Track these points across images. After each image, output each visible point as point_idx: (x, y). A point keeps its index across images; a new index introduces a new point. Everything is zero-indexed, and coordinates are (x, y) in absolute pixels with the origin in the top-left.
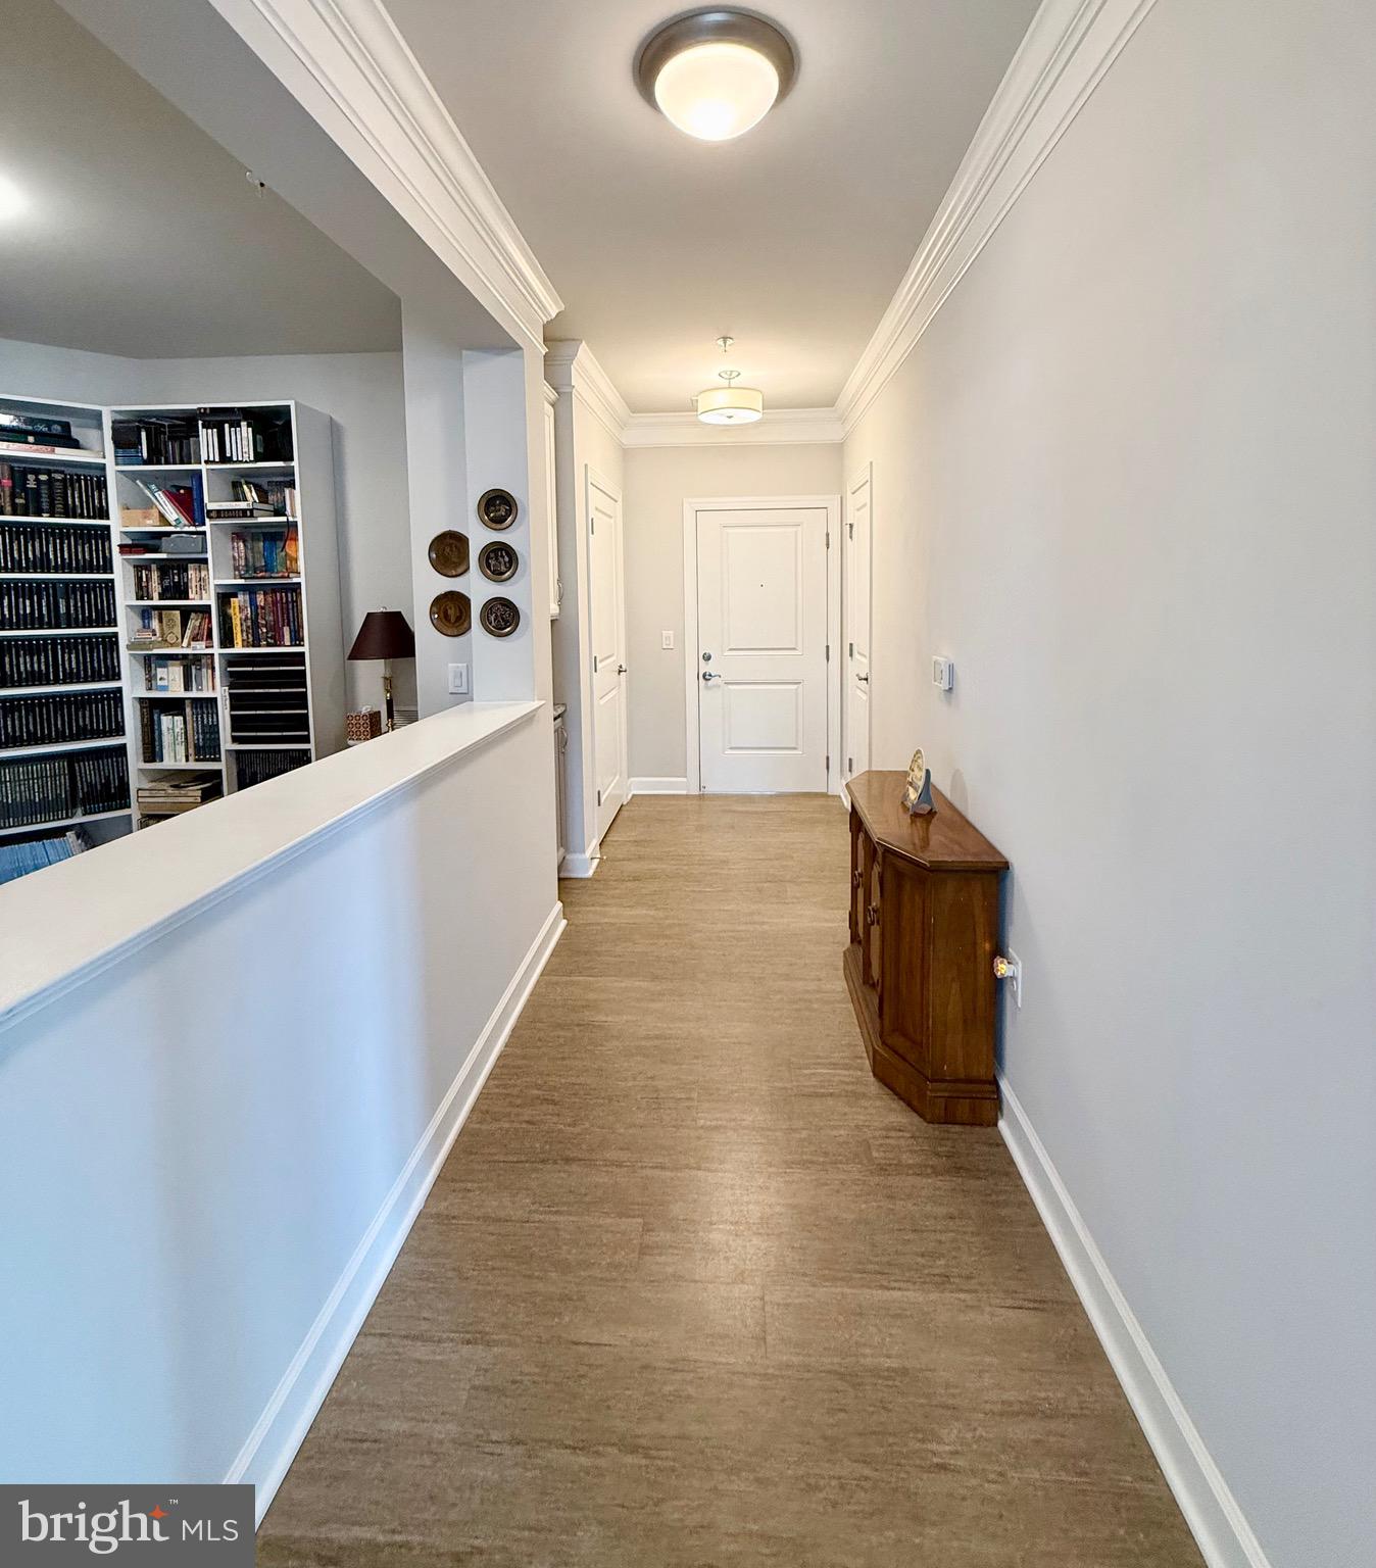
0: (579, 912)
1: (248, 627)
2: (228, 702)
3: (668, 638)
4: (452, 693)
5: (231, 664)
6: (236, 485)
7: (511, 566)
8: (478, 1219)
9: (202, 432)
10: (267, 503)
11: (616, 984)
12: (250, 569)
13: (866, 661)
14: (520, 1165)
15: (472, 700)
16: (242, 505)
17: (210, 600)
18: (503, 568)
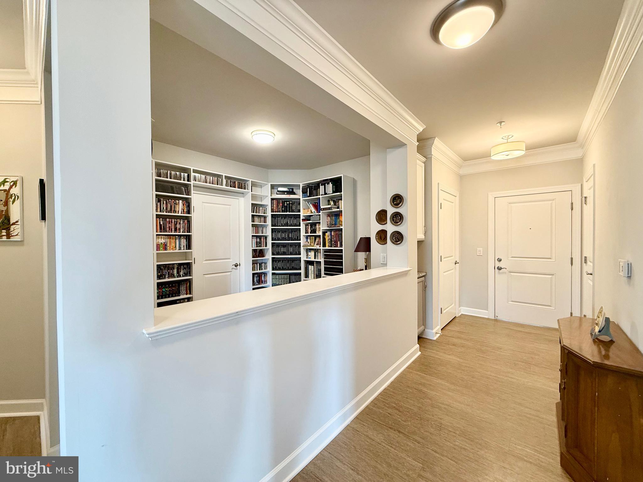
0: (427, 351)
1: (329, 241)
2: (324, 263)
3: (480, 251)
4: (381, 264)
5: (325, 252)
6: (329, 201)
7: (401, 220)
8: (365, 435)
9: (321, 187)
10: (336, 205)
11: (435, 380)
12: (331, 225)
13: (591, 264)
14: (383, 426)
15: (387, 266)
16: (329, 206)
17: (321, 234)
18: (398, 221)
